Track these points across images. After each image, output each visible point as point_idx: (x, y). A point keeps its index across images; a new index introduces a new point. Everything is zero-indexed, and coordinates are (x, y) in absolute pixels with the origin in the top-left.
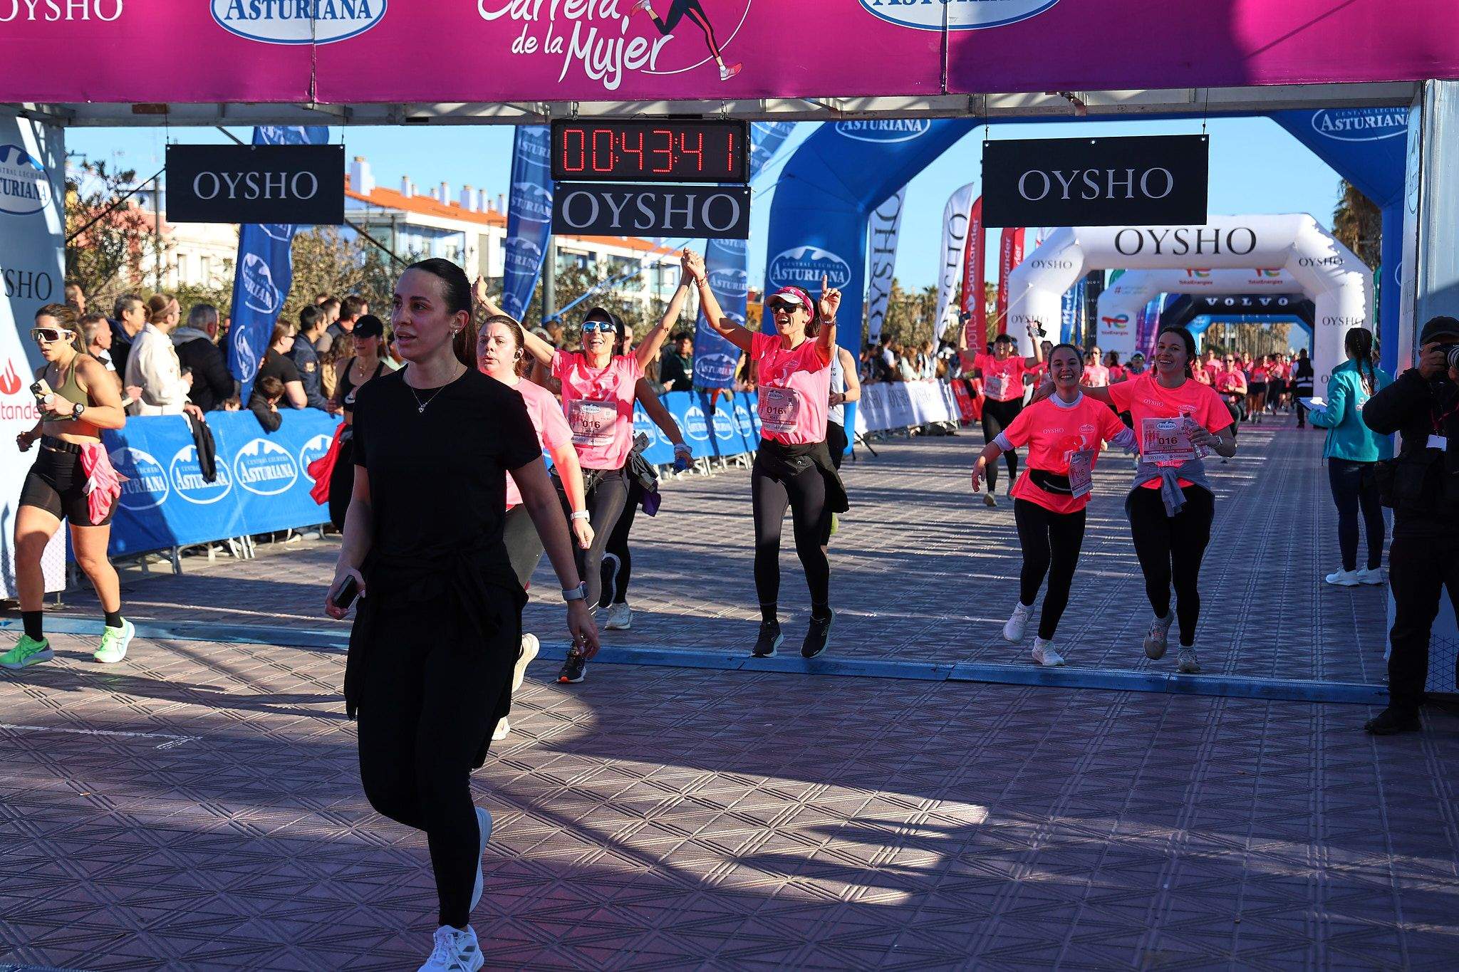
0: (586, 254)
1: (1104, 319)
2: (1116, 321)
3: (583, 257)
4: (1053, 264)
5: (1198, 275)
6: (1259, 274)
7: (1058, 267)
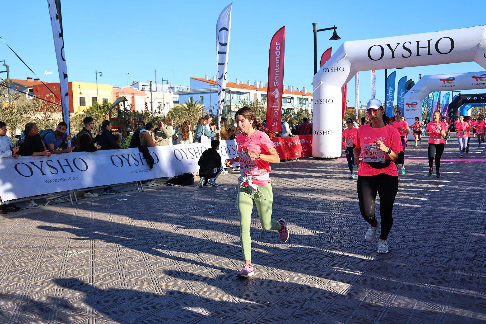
1: (407, 104)
2: (412, 105)
3: (290, 98)
4: (334, 69)
5: (448, 83)
6: (477, 81)
7: (336, 70)
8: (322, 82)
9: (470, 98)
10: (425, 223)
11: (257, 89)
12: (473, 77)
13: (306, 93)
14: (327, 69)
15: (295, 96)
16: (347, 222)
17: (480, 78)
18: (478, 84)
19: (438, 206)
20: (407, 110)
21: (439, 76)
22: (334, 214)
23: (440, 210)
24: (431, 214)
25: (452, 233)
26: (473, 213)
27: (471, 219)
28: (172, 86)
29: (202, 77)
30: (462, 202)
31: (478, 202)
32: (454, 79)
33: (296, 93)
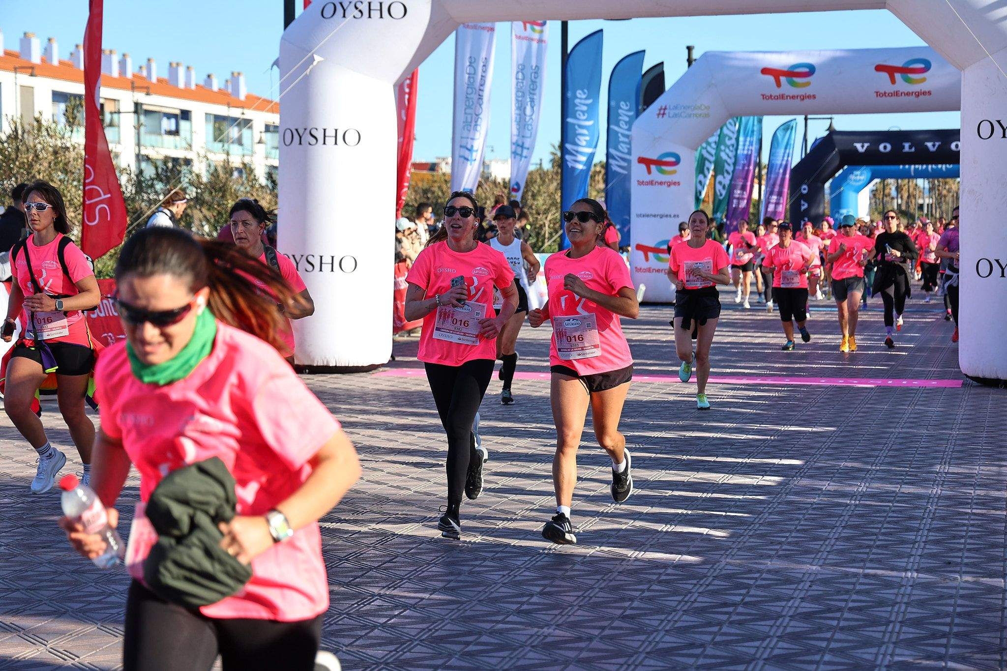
0: (178, 112)
1: (642, 160)
2: (659, 163)
3: (175, 116)
4: (364, 7)
5: (793, 84)
6: (893, 81)
7: (376, 14)
8: (317, 58)
9: (866, 145)
10: (720, 624)
11: (32, 70)
12: (879, 68)
13: (242, 97)
14: (339, 7)
15: (199, 109)
16: (424, 626)
17: (905, 70)
18: (896, 94)
19: (761, 556)
20: (641, 183)
21: (760, 56)
22: (373, 595)
23: (769, 571)
24: (739, 586)
25: (817, 658)
26: (887, 584)
27: (881, 603)
30: (848, 539)
31: (903, 542)
32: (811, 70)
33: (203, 93)
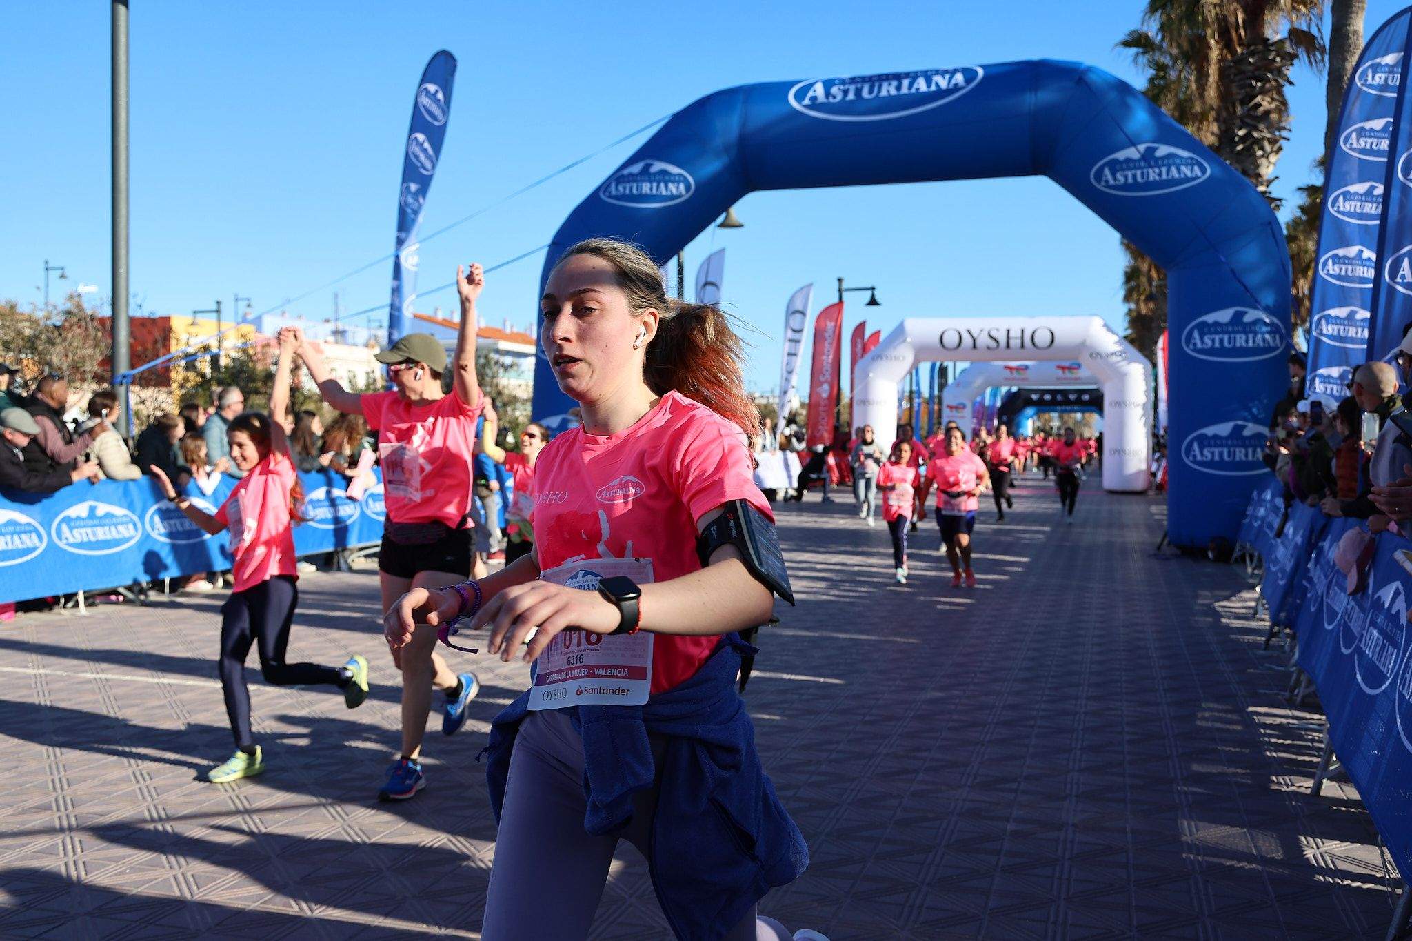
1: (948, 407)
2: (956, 407)
5: (1018, 373)
6: (1064, 373)
7: (892, 359)
9: (1037, 396)
12: (1058, 367)
17: (1070, 368)
28: (340, 327)
29: (427, 312)
32: (1027, 368)
